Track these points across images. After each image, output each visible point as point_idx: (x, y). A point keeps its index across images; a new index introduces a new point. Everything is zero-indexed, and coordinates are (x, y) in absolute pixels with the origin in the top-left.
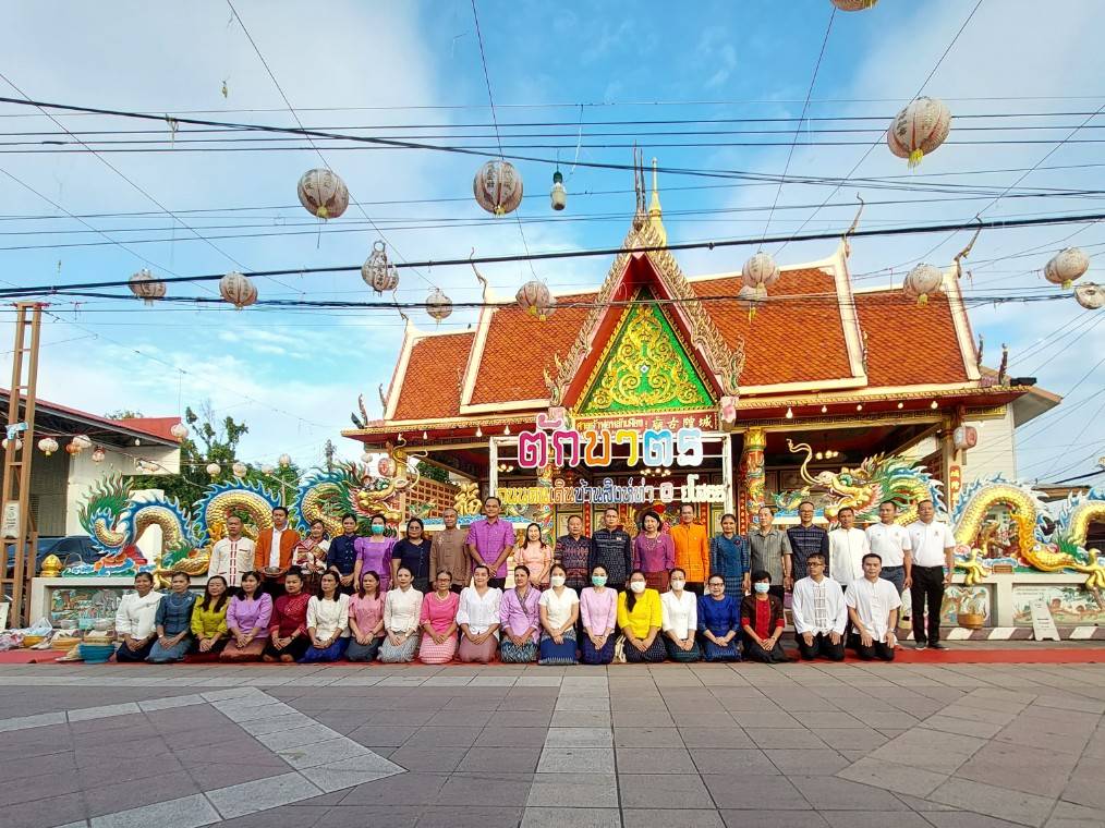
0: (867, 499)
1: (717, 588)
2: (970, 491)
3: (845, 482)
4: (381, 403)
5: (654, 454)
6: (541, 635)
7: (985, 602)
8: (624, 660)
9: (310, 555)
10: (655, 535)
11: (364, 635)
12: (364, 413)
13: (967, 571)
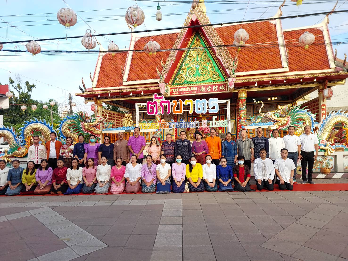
0: (285, 122)
1: (224, 162)
2: (327, 118)
3: (277, 116)
4: (91, 81)
5: (199, 109)
6: (157, 181)
7: (332, 162)
8: (188, 191)
9: (66, 151)
10: (200, 141)
11: (89, 183)
12: (84, 85)
13: (325, 150)
